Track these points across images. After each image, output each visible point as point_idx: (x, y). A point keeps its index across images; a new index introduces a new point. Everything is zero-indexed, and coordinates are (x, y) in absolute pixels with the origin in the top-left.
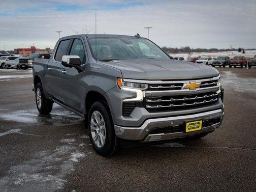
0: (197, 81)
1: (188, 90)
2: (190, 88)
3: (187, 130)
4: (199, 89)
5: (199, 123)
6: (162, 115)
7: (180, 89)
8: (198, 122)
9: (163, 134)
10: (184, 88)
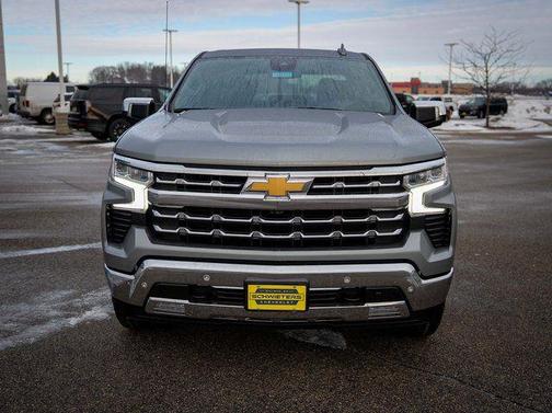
0: (293, 174)
1: (261, 197)
2: (267, 193)
3: (252, 305)
4: (304, 197)
5: (295, 292)
6: (181, 252)
7: (237, 191)
8: (291, 287)
9: (187, 302)
10: (250, 191)
